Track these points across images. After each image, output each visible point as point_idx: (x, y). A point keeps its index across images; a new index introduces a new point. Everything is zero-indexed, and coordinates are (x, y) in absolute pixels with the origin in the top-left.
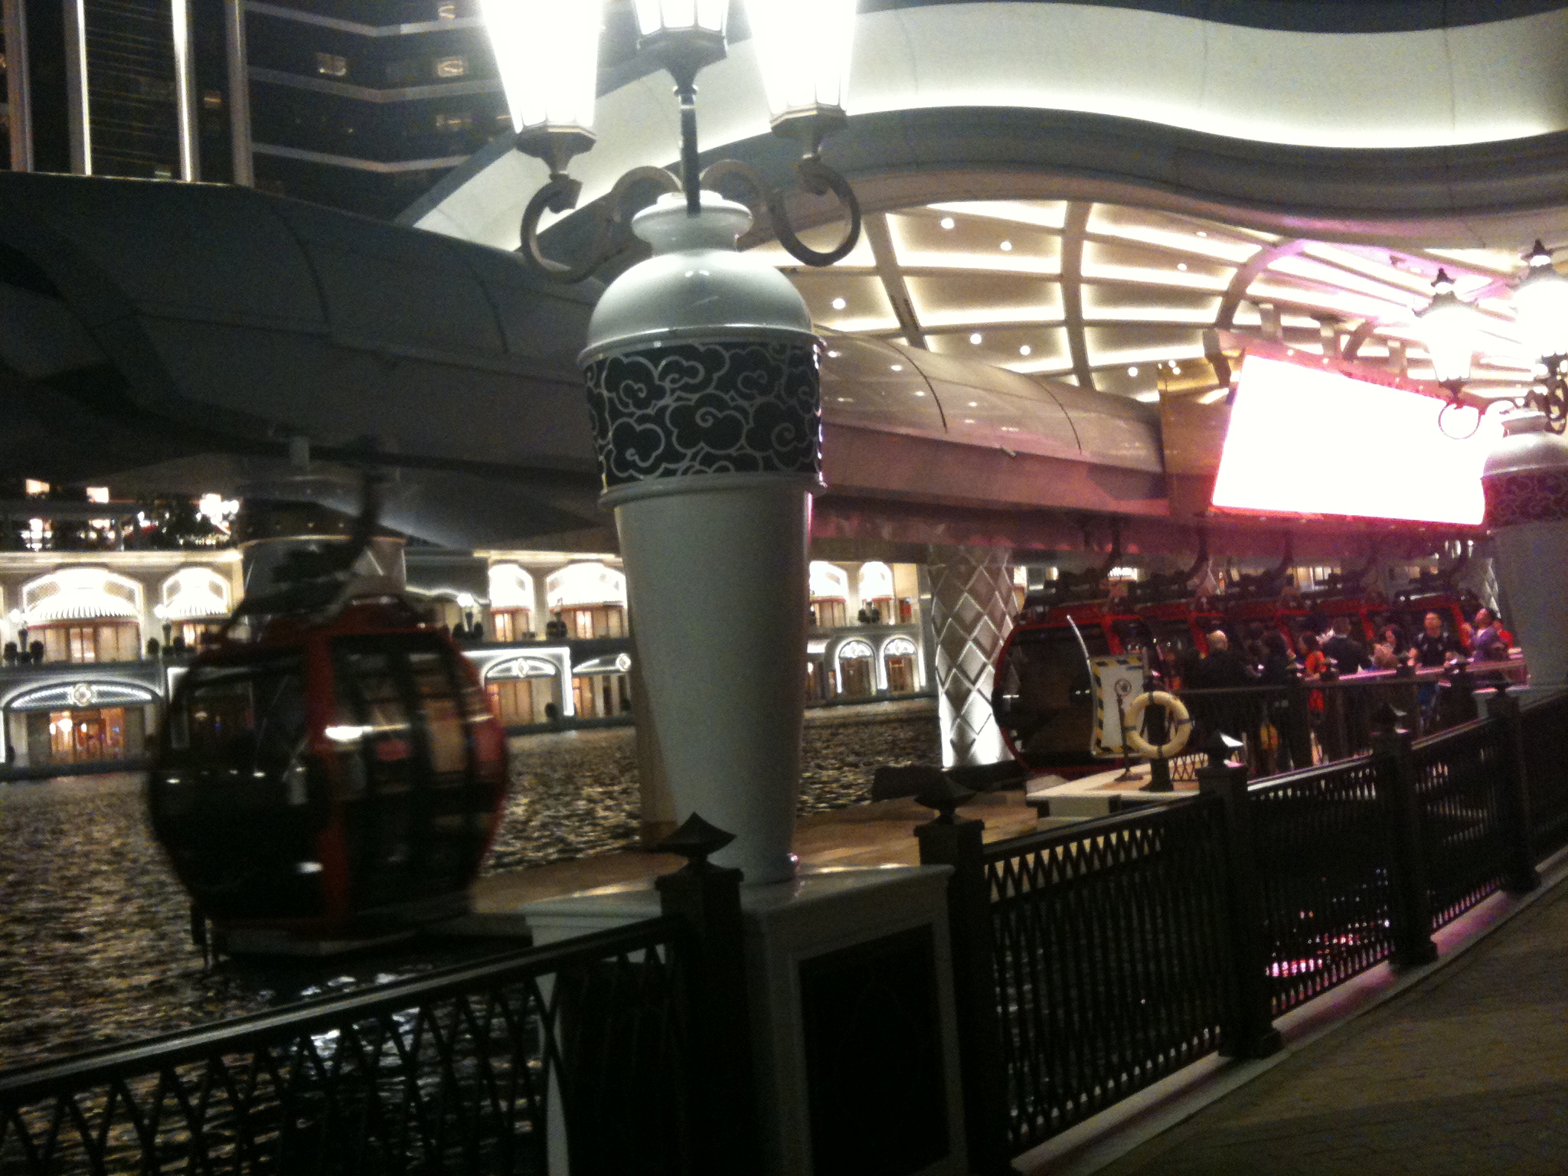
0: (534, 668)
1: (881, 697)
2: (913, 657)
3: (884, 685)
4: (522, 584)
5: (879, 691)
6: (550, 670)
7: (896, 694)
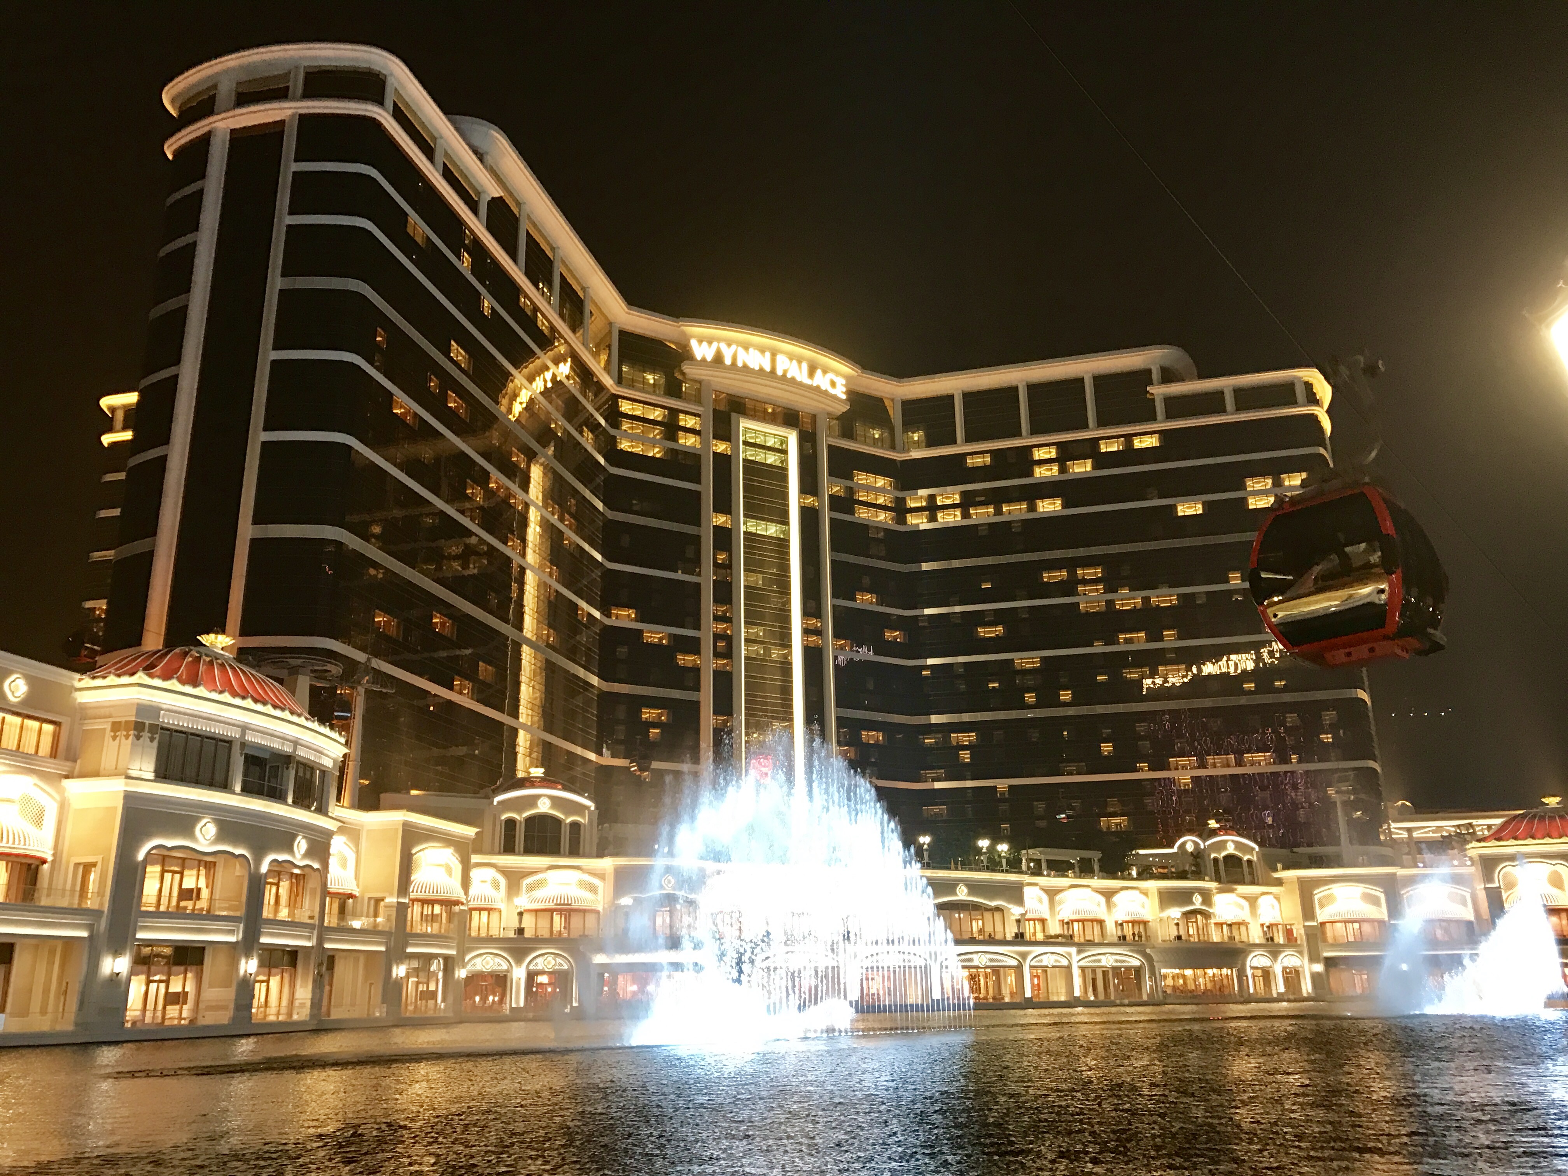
0: (1056, 961)
1: (1280, 999)
2: (1300, 969)
3: (1282, 989)
4: (1040, 900)
5: (1278, 994)
6: (1065, 962)
7: (1292, 997)
